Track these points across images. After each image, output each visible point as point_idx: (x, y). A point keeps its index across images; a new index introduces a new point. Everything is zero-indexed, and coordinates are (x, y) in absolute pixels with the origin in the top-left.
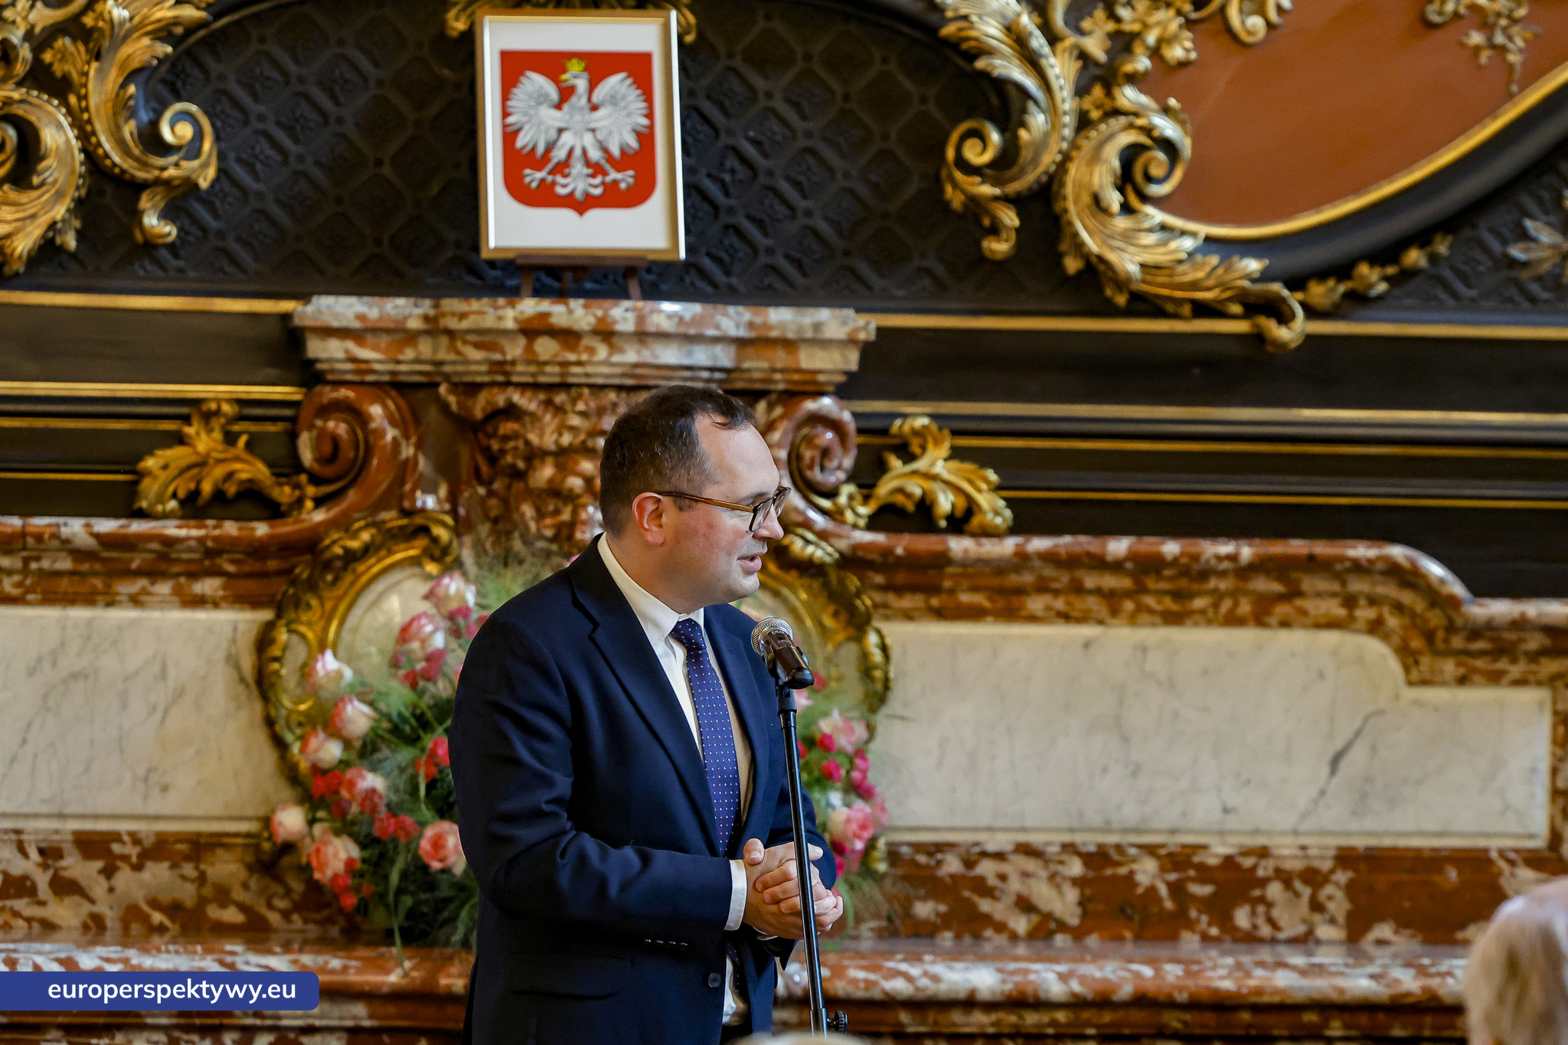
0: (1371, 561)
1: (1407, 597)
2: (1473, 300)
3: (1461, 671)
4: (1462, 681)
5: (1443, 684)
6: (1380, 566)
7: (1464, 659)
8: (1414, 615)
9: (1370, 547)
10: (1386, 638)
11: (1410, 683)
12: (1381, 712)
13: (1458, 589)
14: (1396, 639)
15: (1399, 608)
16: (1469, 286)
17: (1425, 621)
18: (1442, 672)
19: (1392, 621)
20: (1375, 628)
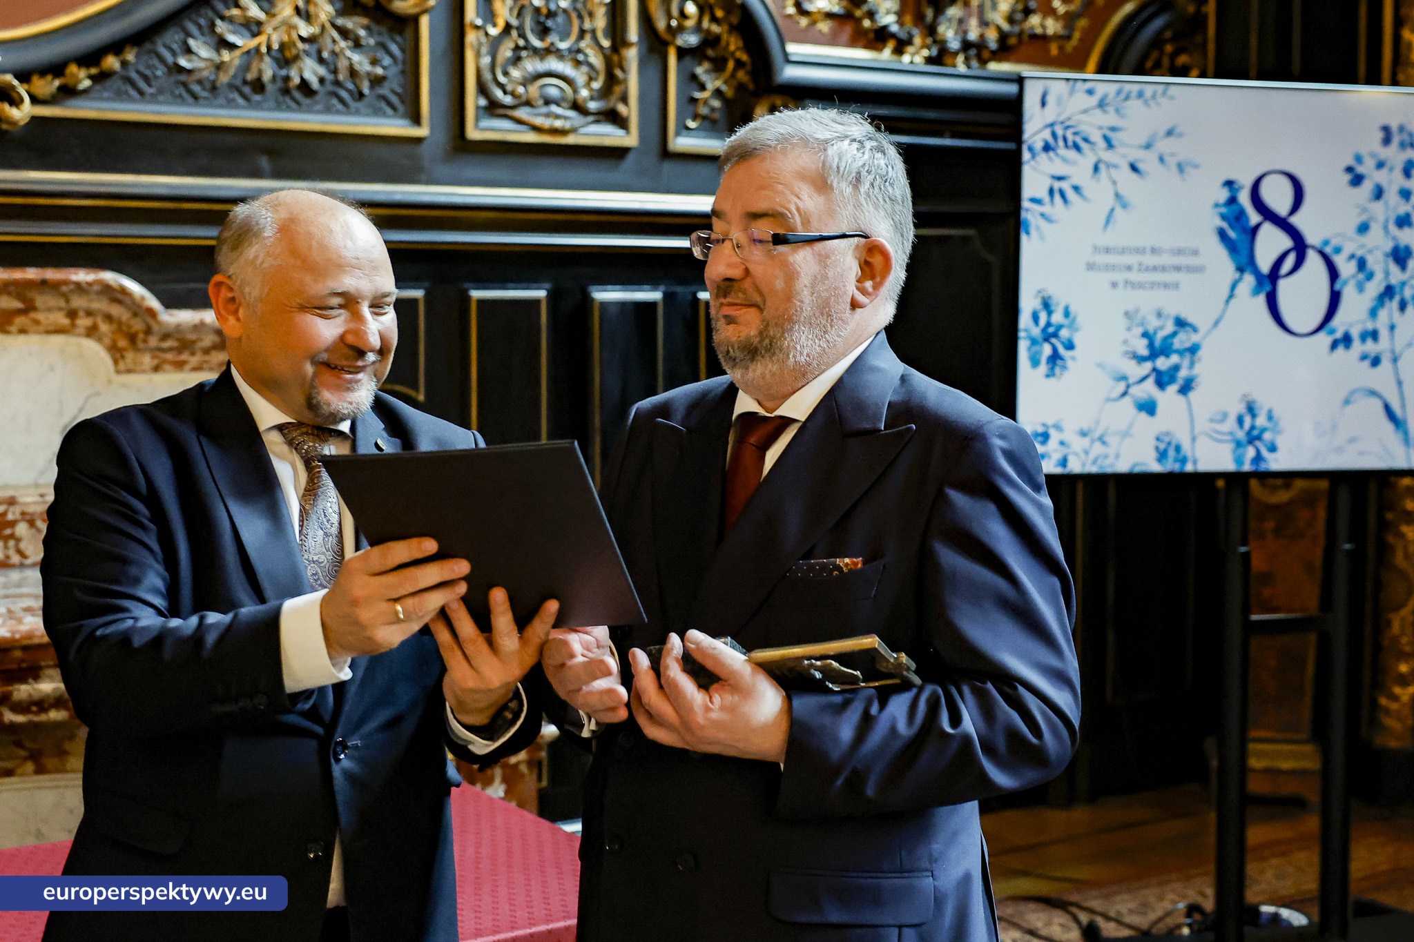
0: (89, 284)
1: (116, 310)
2: (152, 95)
3: (156, 362)
4: (156, 369)
5: (143, 372)
6: (96, 288)
7: (158, 353)
8: (120, 323)
9: (88, 273)
10: (99, 340)
11: (118, 372)
12: (98, 394)
13: (153, 303)
14: (107, 341)
15: (109, 318)
16: (150, 86)
17: (130, 327)
18: (141, 363)
19: (104, 327)
20: (92, 332)
